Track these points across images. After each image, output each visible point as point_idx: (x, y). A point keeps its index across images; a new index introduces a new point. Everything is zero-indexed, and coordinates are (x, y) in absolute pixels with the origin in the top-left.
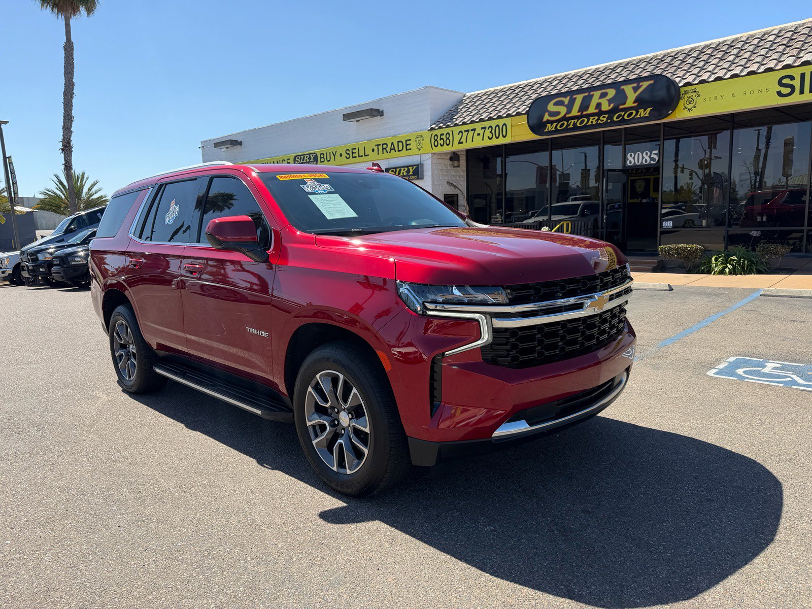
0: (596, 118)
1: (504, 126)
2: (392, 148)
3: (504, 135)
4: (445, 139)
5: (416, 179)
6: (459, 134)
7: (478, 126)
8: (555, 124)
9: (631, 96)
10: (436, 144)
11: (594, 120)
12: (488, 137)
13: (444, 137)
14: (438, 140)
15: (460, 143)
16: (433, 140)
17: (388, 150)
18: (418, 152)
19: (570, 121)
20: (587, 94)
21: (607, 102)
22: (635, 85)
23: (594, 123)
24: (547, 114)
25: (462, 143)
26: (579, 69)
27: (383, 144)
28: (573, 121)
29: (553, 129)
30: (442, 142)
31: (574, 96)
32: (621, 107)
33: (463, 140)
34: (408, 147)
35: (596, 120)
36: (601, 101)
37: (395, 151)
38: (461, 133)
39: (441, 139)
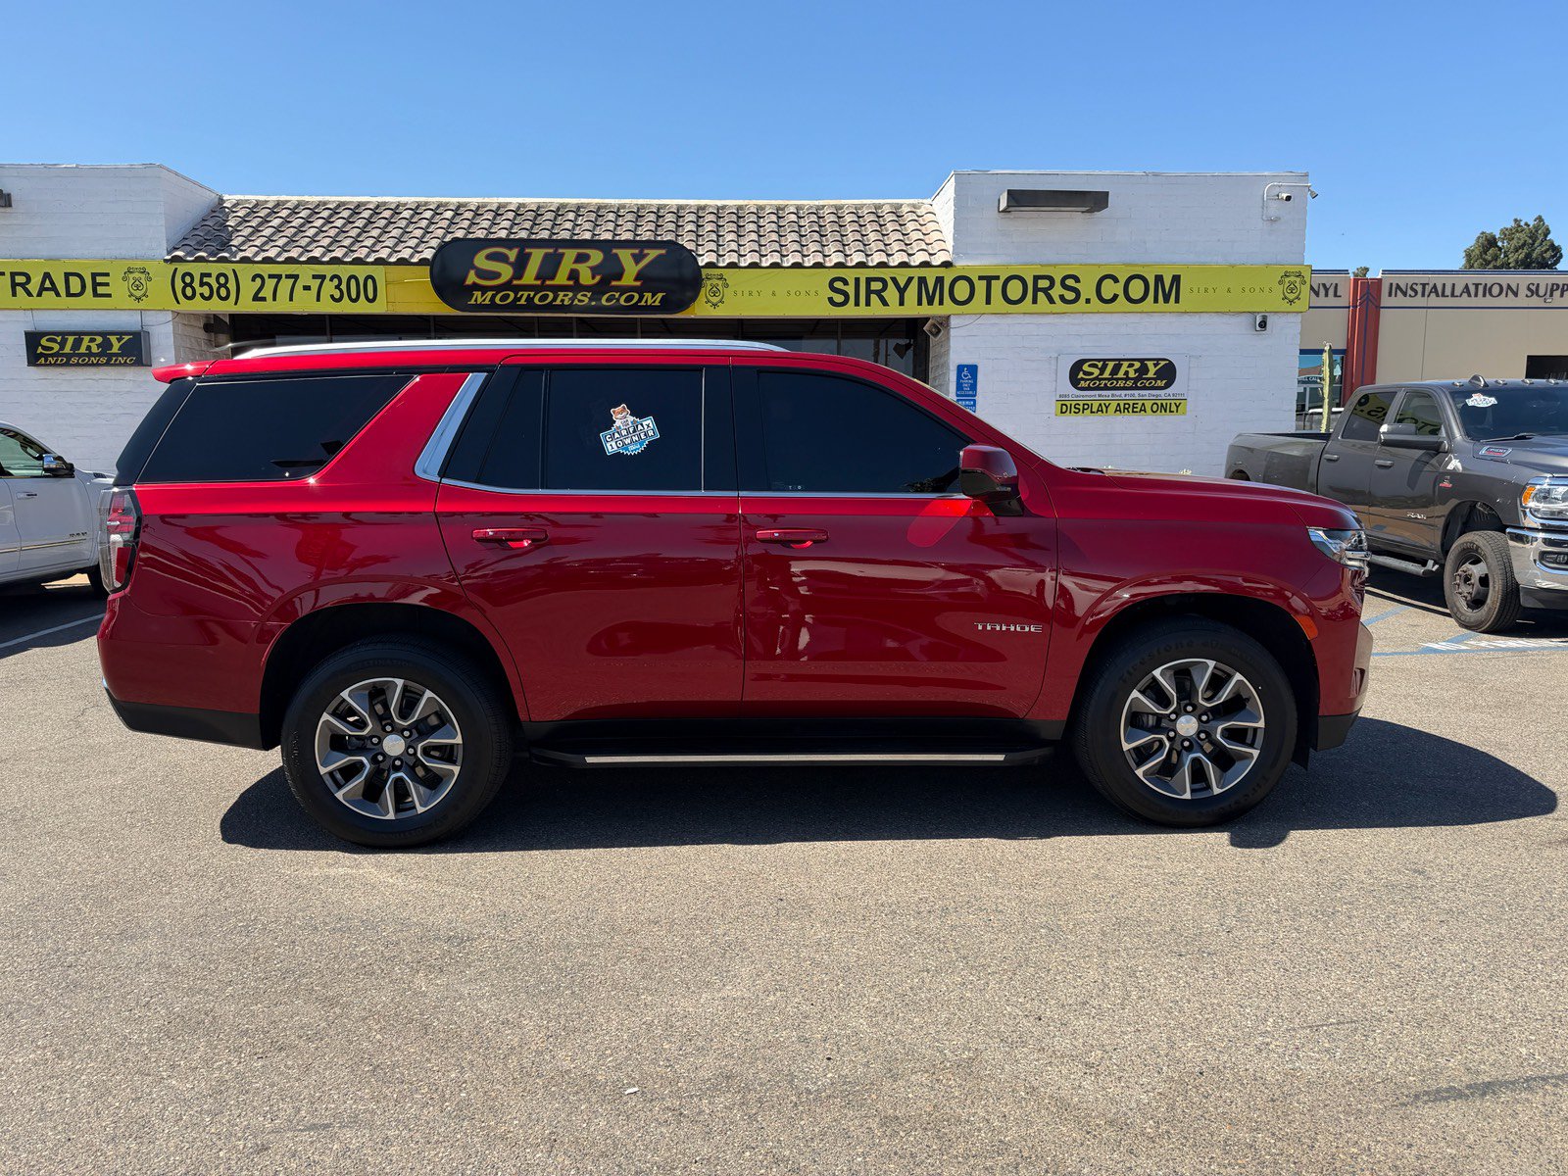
0: (571, 294)
1: (370, 282)
2: (48, 284)
3: (371, 296)
4: (215, 286)
5: (132, 365)
6: (253, 280)
7: (306, 273)
8: (490, 294)
9: (631, 270)
10: (189, 292)
11: (566, 299)
12: (332, 296)
13: (212, 281)
14: (196, 284)
15: (256, 298)
16: (179, 285)
17: (34, 287)
18: (132, 303)
19: (520, 293)
20: (551, 251)
21: (589, 272)
22: (637, 251)
23: (566, 303)
24: (472, 273)
25: (264, 299)
26: (484, 197)
27: (13, 275)
28: (526, 294)
29: (487, 302)
30: (206, 291)
31: (528, 250)
32: (614, 283)
33: (267, 292)
34: (101, 290)
35: (570, 299)
36: (577, 266)
37: (58, 294)
38: (258, 280)
39: (202, 284)
